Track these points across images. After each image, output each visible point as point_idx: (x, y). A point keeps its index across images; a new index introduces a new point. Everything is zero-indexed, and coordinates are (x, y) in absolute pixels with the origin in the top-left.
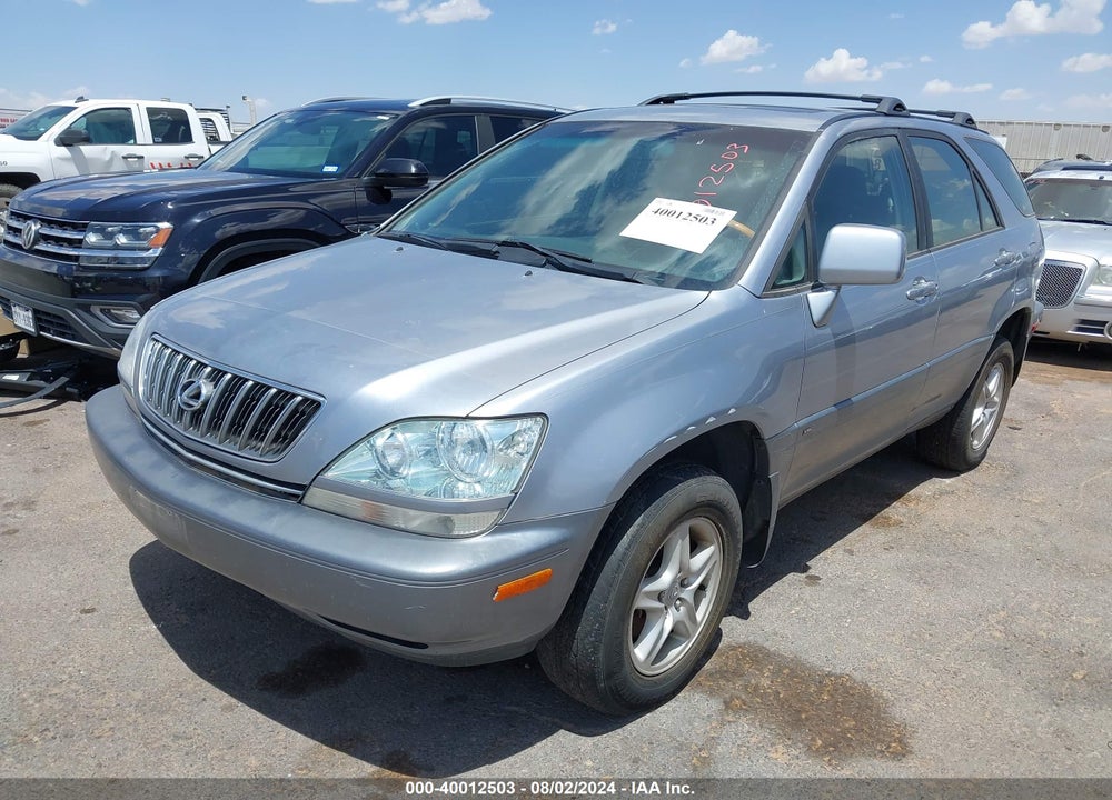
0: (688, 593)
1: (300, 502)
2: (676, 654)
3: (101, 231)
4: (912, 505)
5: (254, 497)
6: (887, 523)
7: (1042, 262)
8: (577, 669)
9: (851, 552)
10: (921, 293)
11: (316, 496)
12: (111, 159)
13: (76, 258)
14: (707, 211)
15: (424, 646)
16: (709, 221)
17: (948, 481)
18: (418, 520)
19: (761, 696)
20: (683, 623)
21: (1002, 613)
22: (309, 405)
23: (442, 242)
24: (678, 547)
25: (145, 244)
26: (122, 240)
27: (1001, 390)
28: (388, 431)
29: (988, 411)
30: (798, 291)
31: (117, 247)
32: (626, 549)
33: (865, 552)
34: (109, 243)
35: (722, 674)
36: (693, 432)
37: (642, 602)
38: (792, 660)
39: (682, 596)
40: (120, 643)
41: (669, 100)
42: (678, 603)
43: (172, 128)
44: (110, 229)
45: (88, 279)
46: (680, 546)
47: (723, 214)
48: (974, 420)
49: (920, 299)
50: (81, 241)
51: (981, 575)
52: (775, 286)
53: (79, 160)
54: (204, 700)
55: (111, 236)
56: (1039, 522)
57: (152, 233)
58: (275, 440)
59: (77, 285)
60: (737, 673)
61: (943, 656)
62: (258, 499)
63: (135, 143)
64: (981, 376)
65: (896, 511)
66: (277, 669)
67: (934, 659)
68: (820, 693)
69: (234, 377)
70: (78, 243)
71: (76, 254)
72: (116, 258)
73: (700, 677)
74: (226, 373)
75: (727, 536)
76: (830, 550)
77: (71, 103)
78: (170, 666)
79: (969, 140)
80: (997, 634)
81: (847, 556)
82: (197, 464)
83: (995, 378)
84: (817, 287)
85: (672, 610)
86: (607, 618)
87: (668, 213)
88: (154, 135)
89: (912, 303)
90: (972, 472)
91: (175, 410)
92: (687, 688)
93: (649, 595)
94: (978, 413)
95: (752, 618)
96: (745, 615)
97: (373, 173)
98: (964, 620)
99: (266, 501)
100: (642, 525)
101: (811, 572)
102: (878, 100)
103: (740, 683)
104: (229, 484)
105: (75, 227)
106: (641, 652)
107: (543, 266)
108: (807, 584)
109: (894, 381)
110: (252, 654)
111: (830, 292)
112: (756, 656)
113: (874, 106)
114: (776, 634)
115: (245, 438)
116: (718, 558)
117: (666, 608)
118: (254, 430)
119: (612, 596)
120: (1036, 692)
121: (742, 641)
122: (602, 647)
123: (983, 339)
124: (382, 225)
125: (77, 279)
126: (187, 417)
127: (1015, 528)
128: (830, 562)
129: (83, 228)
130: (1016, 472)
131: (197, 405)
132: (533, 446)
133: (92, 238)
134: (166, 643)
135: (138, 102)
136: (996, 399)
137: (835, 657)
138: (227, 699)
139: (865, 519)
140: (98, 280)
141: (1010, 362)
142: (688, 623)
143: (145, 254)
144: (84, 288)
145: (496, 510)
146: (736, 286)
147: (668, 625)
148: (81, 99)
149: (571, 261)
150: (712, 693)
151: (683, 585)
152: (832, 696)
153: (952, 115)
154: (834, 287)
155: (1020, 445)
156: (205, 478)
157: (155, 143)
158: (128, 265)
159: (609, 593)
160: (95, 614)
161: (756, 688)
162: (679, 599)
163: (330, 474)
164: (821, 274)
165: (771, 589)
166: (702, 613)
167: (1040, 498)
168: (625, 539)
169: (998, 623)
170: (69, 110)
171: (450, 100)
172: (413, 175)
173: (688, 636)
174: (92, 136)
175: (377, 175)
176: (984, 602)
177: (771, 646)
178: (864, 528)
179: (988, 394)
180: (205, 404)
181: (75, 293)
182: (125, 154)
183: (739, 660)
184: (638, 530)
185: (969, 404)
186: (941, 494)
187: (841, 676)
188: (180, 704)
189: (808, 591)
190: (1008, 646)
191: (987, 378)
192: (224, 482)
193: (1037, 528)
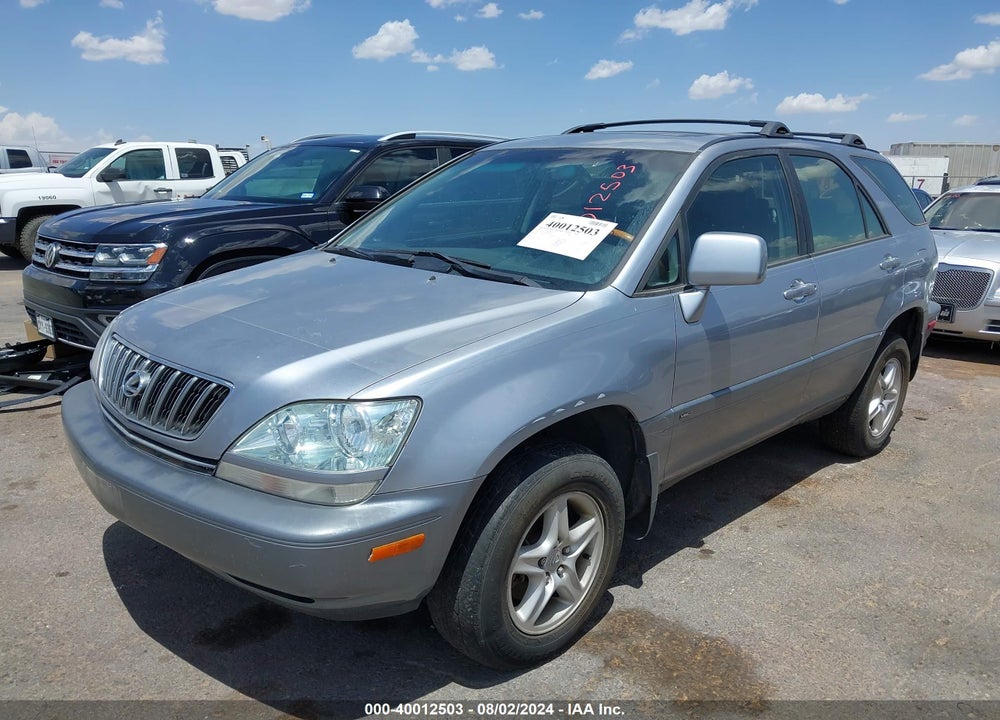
0: (569, 562)
1: (214, 475)
2: (560, 616)
3: (108, 251)
4: (811, 488)
5: (177, 471)
6: (785, 503)
7: (936, 266)
8: (460, 626)
9: (746, 529)
10: (800, 293)
11: (226, 469)
12: (144, 193)
13: (87, 275)
14: (593, 223)
15: (310, 601)
16: (593, 232)
17: (848, 466)
18: (307, 491)
19: (639, 656)
20: (565, 587)
21: (878, 585)
22: (222, 391)
23: (370, 253)
24: (556, 518)
25: (143, 261)
26: (125, 258)
27: (899, 383)
28: (283, 413)
29: (885, 402)
30: (671, 292)
31: (121, 265)
32: (501, 518)
33: (760, 528)
34: (115, 261)
35: (608, 636)
36: (562, 414)
37: (520, 567)
38: (673, 624)
39: (564, 563)
40: (84, 601)
41: (589, 129)
42: (561, 569)
43: (196, 164)
44: (115, 249)
45: (99, 292)
46: (558, 517)
47: (606, 225)
48: (871, 410)
49: (799, 298)
50: (91, 260)
51: (865, 550)
52: (647, 288)
53: (117, 193)
54: (146, 651)
55: (116, 255)
56: (928, 503)
57: (151, 252)
58: (193, 422)
59: (89, 298)
60: (621, 636)
61: (815, 623)
62: (181, 472)
63: (165, 179)
64: (874, 369)
65: (796, 492)
66: (214, 625)
67: (806, 625)
68: (694, 653)
69: (167, 368)
70: (88, 262)
71: (87, 270)
72: (120, 274)
73: (586, 638)
74: (160, 365)
75: (607, 510)
76: (727, 527)
77: (111, 146)
78: (123, 621)
79: (854, 158)
80: (870, 604)
81: (742, 533)
82: (136, 443)
83: (891, 372)
84: (689, 288)
85: (554, 577)
86: (484, 581)
87: (559, 225)
88: (181, 171)
89: (792, 303)
90: (873, 458)
91: (121, 397)
92: (573, 648)
93: (528, 561)
94: (874, 405)
95: (643, 587)
96: (638, 584)
97: (344, 199)
98: (841, 591)
99: (187, 474)
100: (516, 497)
101: (706, 546)
102: (761, 124)
103: (622, 644)
104: (160, 460)
105: (88, 249)
106: (523, 613)
107: (447, 272)
108: (701, 557)
109: (776, 372)
110: (194, 612)
111: (699, 292)
112: (642, 620)
113: (758, 129)
114: (663, 601)
115: (171, 420)
116: (600, 529)
117: (548, 574)
118: (178, 413)
119: (488, 561)
120: (897, 657)
121: (630, 607)
122: (480, 607)
123: (872, 336)
124: (330, 241)
125: (89, 292)
126: (129, 403)
127: (905, 509)
128: (726, 539)
129: (92, 249)
130: (916, 457)
131: (136, 392)
132: (407, 426)
133: (101, 257)
134: (122, 603)
135: (168, 143)
136: (895, 391)
137: (714, 622)
138: (165, 652)
139: (765, 499)
140: (108, 294)
141: (905, 357)
142: (571, 588)
143: (144, 270)
144: (96, 300)
145: (372, 481)
146: (609, 288)
147: (550, 589)
148: (120, 142)
149: (472, 267)
150: (594, 652)
151: (565, 553)
152: (705, 657)
153: (841, 137)
154: (703, 288)
155: (923, 434)
156: (142, 456)
157: (182, 178)
158: (132, 279)
159: (485, 557)
160: (68, 577)
161: (636, 649)
162: (562, 566)
163: (235, 451)
164: (690, 276)
165: (666, 561)
166: (586, 580)
167: (934, 481)
168: (501, 510)
169: (873, 593)
170: (111, 151)
171: (415, 134)
172: (377, 199)
173: (573, 601)
174: (130, 173)
175: (347, 200)
176: (863, 574)
177: (656, 612)
178: (763, 508)
179: (885, 387)
180: (142, 391)
181: (86, 304)
182: (156, 188)
183: (625, 623)
184: (512, 502)
185: (863, 395)
186: (840, 477)
187: (717, 639)
188: (125, 654)
189: (700, 563)
190: (878, 614)
191: (883, 372)
192: (156, 458)
193: (925, 508)
